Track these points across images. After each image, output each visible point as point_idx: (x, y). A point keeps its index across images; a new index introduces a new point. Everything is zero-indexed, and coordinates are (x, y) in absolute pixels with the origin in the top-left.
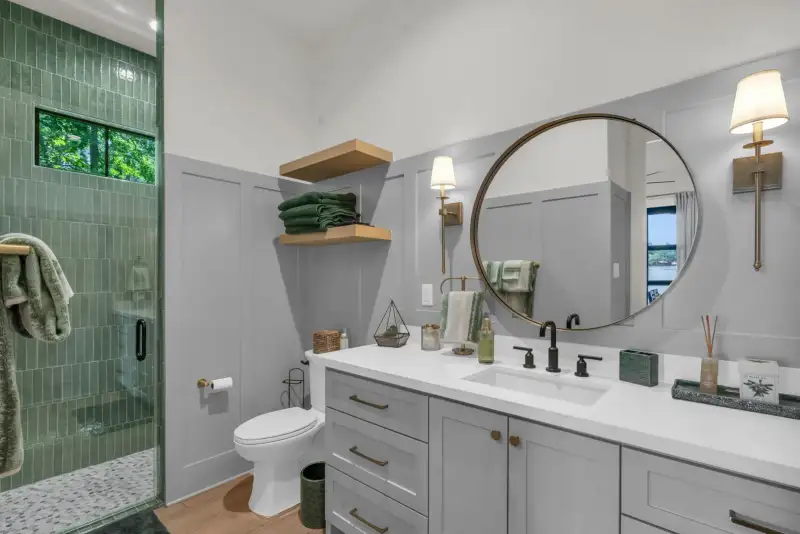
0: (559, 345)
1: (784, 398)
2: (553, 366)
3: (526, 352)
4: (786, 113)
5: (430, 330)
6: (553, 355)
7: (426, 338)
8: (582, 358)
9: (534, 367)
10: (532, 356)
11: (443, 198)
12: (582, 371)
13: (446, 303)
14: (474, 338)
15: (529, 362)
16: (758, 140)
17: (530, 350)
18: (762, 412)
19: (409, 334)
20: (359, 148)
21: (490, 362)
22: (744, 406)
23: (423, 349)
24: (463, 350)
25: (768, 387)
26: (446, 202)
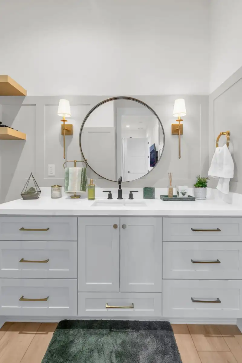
0: (122, 188)
1: (189, 196)
2: (120, 197)
3: (109, 192)
4: (186, 112)
5: (56, 188)
6: (120, 192)
7: (54, 192)
8: (131, 192)
9: (112, 199)
10: (111, 194)
11: (64, 121)
12: (131, 197)
13: (68, 174)
14: (83, 189)
15: (110, 197)
16: (180, 119)
17: (110, 192)
18: (185, 200)
19: (41, 192)
20: (9, 81)
21: (93, 199)
22: (181, 199)
23: (52, 198)
24: (75, 196)
25: (186, 193)
26: (66, 123)
